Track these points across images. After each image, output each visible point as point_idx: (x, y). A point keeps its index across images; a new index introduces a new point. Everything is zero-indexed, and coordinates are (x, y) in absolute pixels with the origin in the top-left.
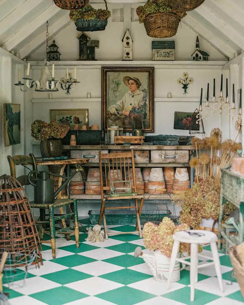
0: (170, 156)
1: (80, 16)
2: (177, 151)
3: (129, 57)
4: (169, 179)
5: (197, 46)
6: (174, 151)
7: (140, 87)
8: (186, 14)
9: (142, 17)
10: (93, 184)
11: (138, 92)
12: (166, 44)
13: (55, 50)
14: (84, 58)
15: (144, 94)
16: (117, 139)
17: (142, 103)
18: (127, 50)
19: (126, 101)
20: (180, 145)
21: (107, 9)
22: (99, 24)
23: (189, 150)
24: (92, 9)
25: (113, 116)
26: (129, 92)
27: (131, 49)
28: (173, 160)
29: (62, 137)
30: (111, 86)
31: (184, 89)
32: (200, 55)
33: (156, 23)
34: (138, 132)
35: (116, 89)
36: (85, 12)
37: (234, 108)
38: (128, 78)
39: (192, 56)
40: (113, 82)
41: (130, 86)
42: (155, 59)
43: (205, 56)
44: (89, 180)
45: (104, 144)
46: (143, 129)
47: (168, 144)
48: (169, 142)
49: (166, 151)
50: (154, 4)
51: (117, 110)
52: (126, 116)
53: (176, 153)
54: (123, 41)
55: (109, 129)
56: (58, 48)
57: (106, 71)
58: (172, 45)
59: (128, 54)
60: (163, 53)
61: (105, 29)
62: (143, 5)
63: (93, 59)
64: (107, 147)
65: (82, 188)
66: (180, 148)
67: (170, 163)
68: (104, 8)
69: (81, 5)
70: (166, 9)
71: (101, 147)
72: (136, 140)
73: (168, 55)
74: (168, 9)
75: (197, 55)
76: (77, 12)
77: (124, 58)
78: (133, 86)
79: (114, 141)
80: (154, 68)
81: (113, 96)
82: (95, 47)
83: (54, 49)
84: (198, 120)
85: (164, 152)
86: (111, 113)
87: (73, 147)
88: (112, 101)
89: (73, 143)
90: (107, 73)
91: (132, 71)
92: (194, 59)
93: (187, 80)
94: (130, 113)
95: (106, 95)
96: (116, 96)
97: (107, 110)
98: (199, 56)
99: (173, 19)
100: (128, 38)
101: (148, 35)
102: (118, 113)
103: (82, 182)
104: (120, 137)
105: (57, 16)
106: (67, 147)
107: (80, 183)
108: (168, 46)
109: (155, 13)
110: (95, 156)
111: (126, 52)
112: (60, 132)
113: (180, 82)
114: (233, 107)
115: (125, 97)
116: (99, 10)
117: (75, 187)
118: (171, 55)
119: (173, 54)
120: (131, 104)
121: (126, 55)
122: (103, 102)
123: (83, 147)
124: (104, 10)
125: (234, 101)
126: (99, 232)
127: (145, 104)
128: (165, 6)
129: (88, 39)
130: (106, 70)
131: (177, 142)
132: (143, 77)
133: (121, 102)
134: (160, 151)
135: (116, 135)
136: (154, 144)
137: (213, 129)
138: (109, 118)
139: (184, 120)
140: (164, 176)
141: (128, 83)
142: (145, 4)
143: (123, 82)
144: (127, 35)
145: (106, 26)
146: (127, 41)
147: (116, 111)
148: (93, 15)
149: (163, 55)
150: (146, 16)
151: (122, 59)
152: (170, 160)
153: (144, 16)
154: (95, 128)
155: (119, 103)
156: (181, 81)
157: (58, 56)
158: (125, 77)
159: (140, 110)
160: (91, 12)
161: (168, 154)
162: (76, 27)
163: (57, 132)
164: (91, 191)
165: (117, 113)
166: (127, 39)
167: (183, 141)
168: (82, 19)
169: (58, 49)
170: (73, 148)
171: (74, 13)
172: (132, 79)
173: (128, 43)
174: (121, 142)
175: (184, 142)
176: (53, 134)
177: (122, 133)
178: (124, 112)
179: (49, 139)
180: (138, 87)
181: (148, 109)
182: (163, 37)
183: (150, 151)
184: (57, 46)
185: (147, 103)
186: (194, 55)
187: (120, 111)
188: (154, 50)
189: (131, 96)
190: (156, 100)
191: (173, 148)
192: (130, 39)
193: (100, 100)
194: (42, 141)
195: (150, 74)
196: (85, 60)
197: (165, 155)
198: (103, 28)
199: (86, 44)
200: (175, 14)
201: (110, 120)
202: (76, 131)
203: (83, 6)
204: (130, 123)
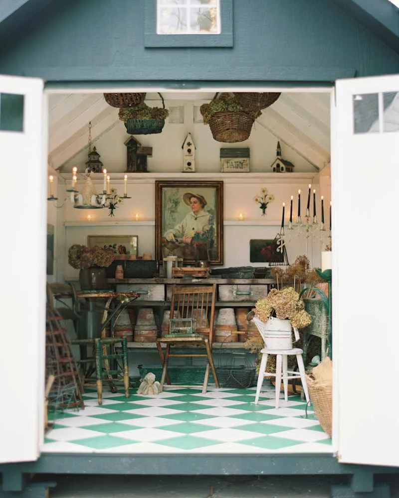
0: (242, 292)
1: (132, 116)
2: (252, 286)
3: (190, 169)
4: (243, 324)
5: (279, 154)
6: (249, 286)
7: (206, 207)
8: (261, 113)
9: (206, 116)
10: (146, 328)
11: (202, 213)
12: (239, 152)
13: (96, 159)
14: (133, 169)
15: (210, 216)
16: (176, 272)
17: (207, 228)
18: (189, 159)
19: (186, 225)
20: (256, 278)
21: (164, 107)
22: (155, 125)
23: (268, 285)
24: (146, 107)
25: (170, 244)
26: (191, 213)
27: (193, 158)
28: (247, 297)
29: (108, 266)
30: (168, 205)
31: (261, 209)
32: (282, 165)
33: (224, 124)
34: (202, 263)
35: (173, 209)
36: (138, 111)
37: (324, 230)
38: (190, 195)
39: (272, 166)
40: (170, 200)
41: (193, 205)
42: (225, 171)
43: (289, 167)
44: (139, 323)
45: (158, 276)
46: (209, 260)
47: (241, 277)
48: (242, 274)
49: (239, 286)
50: (222, 102)
51: (175, 236)
52: (187, 244)
53: (251, 289)
54: (183, 147)
55: (164, 259)
56: (100, 156)
57: (162, 187)
58: (245, 153)
59: (189, 164)
60: (234, 164)
61: (161, 131)
62: (208, 102)
63: (145, 170)
64: (163, 280)
65: (130, 334)
66: (256, 282)
67: (243, 301)
68: (160, 106)
69: (135, 103)
70: (236, 107)
71: (155, 280)
72: (199, 272)
73: (240, 165)
74: (238, 107)
75: (278, 165)
76: (129, 111)
77: (185, 170)
78: (196, 205)
79: (172, 273)
80: (222, 182)
81: (171, 218)
82: (148, 156)
83: (94, 158)
84: (279, 247)
85: (235, 287)
86: (167, 240)
87: (120, 280)
88: (169, 224)
89: (120, 275)
90: (163, 188)
91: (195, 186)
92: (274, 170)
93: (267, 197)
94: (192, 241)
95: (161, 217)
96: (175, 218)
97: (163, 236)
98: (281, 167)
99: (245, 119)
100: (189, 144)
101: (215, 138)
102: (177, 241)
103: (130, 327)
104: (179, 269)
105: (102, 115)
106: (112, 280)
107: (127, 327)
108: (241, 154)
109: (223, 113)
110: (147, 291)
111: (187, 162)
112: (105, 259)
113: (257, 200)
114: (322, 228)
115: (185, 219)
116: (154, 108)
117: (121, 332)
118: (245, 165)
119: (247, 165)
120: (193, 229)
121: (187, 166)
122: (158, 226)
123: (131, 281)
124: (161, 109)
125: (323, 221)
126: (152, 382)
127: (211, 229)
128: (234, 104)
129: (138, 145)
130: (161, 184)
131: (252, 274)
132: (209, 194)
133: (181, 226)
134: (231, 286)
135: (174, 266)
136: (222, 278)
137: (298, 257)
138: (165, 246)
139: (264, 249)
140: (236, 320)
141: (190, 201)
142: (211, 101)
143: (183, 200)
144: (189, 140)
145: (162, 128)
146: (189, 148)
147: (173, 238)
148: (147, 114)
149: (234, 166)
150: (212, 116)
151: (182, 171)
152: (244, 298)
153: (210, 116)
154: (147, 258)
155: (177, 227)
156: (259, 199)
157: (100, 167)
158: (186, 194)
159: (205, 236)
160: (145, 111)
161: (241, 290)
162: (126, 130)
163: (101, 258)
164: (142, 338)
165: (174, 240)
166: (188, 146)
167: (260, 274)
168: (134, 120)
169: (100, 158)
170: (121, 282)
171: (125, 112)
172: (194, 196)
173: (189, 151)
174: (180, 275)
175: (262, 275)
176: (96, 261)
177: (182, 265)
178: (184, 239)
179: (91, 268)
180: (203, 207)
181: (216, 235)
182: (233, 142)
183: (218, 285)
184: (98, 154)
185: (215, 227)
186: (275, 166)
187: (179, 237)
188: (223, 159)
189: (194, 218)
190: (225, 223)
191: (247, 281)
192: (193, 145)
193: (153, 223)
194: (81, 270)
195: (217, 190)
196: (134, 172)
197: (238, 291)
198: (158, 130)
199: (135, 151)
200: (246, 113)
201: (166, 249)
202: (123, 261)
203: (137, 104)
204: (192, 253)
